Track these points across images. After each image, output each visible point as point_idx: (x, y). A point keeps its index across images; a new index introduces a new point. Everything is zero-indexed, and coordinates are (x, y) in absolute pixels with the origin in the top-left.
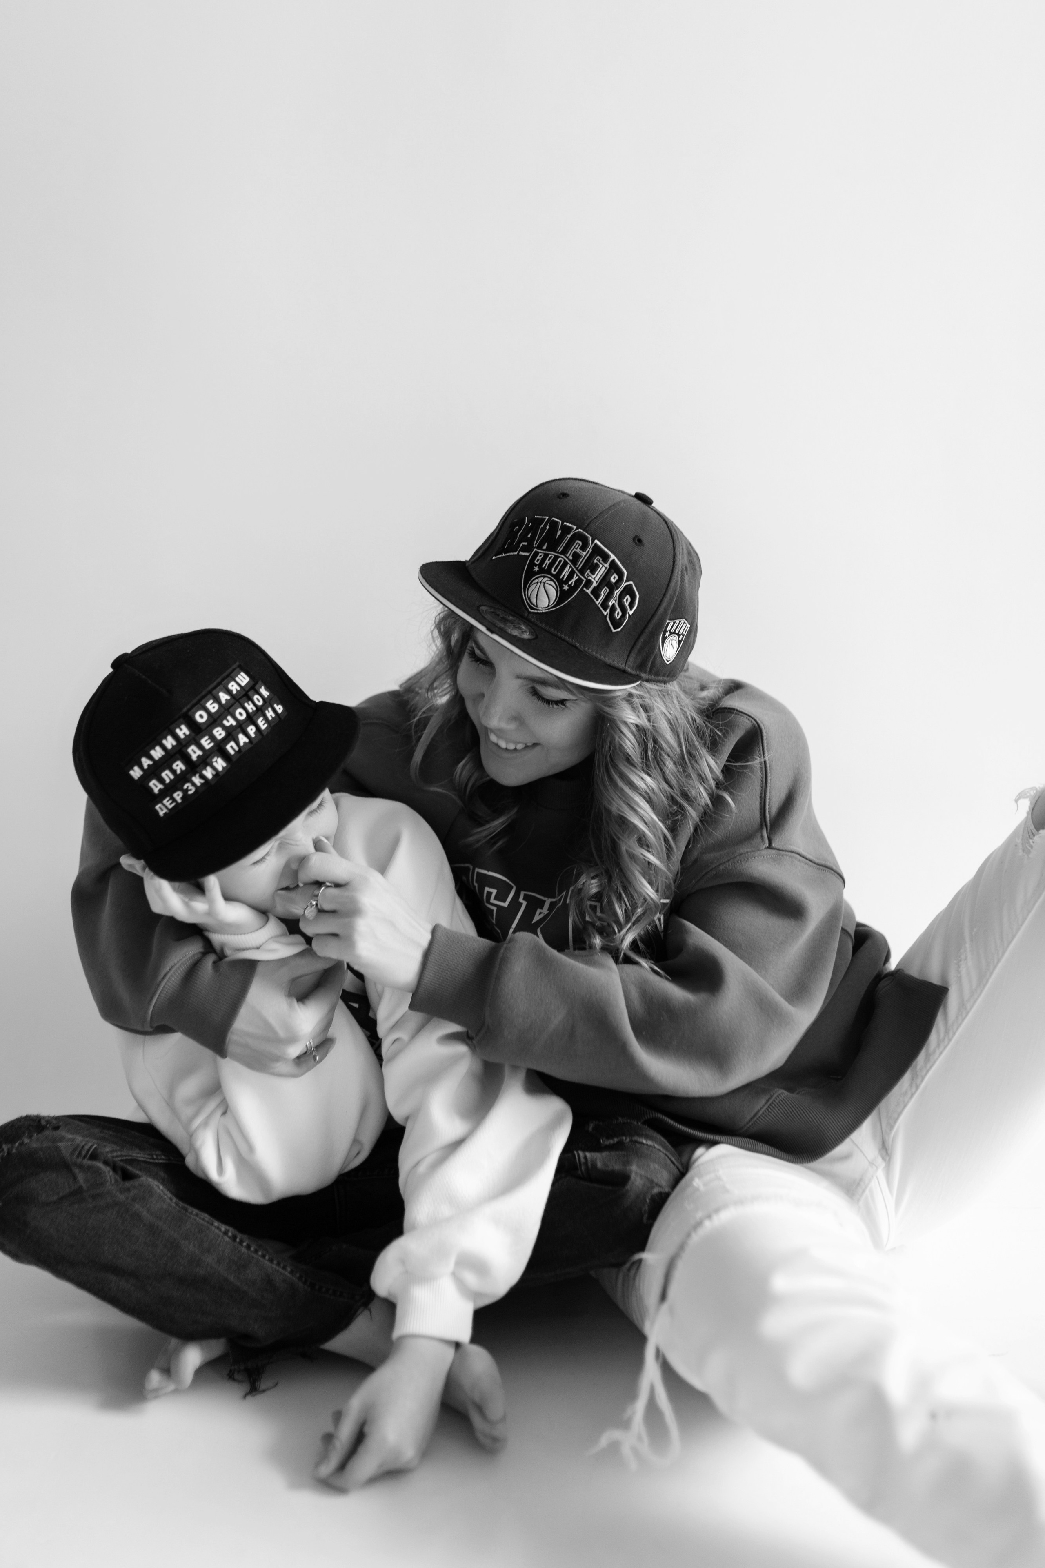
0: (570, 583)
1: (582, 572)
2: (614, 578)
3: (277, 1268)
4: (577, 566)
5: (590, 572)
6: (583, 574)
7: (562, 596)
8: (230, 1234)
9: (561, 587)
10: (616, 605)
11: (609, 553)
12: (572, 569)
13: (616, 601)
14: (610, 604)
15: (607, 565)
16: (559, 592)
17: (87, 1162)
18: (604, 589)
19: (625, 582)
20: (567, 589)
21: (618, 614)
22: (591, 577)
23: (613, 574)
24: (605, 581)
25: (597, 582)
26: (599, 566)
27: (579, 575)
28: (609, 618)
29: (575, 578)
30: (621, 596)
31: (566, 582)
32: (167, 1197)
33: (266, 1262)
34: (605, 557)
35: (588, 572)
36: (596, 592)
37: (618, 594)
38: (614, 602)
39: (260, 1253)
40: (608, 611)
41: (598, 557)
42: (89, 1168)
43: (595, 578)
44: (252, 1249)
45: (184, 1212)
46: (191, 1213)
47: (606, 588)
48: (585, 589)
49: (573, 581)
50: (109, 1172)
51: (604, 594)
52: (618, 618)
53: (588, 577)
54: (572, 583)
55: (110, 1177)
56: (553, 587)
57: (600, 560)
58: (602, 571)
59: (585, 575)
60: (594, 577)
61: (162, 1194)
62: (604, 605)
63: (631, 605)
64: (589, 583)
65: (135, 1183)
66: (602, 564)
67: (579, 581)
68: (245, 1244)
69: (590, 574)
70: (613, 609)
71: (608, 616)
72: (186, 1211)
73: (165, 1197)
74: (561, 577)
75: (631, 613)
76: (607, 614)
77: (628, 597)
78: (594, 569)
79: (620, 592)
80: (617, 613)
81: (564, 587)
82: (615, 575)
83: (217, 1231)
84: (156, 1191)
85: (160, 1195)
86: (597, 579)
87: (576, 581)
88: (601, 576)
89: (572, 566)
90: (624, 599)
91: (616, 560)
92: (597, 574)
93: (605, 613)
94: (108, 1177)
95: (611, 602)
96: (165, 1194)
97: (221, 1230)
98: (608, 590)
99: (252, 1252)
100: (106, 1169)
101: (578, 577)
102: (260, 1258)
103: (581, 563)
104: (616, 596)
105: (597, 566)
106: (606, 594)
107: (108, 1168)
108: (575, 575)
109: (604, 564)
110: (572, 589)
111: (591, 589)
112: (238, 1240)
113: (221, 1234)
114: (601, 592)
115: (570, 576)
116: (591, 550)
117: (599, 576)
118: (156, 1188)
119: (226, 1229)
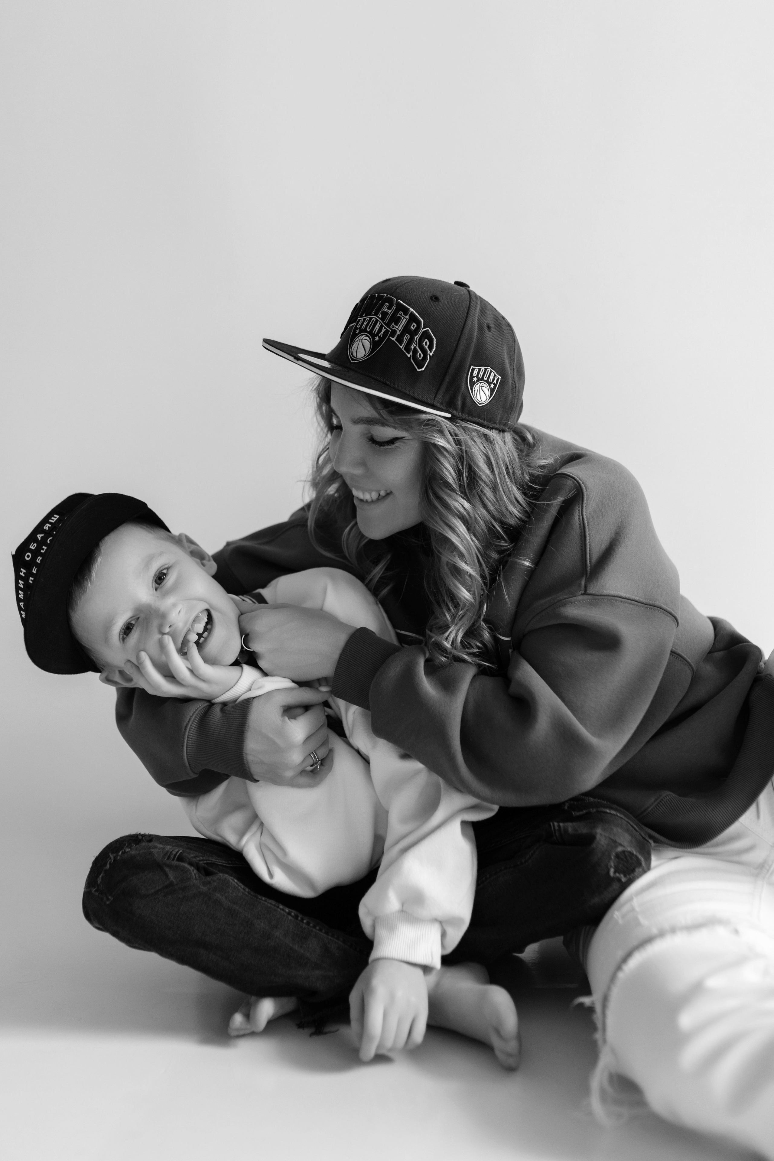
0: (379, 335)
1: (388, 325)
2: (413, 327)
3: (332, 938)
4: (385, 322)
5: (394, 324)
6: (389, 327)
7: (374, 345)
8: (293, 914)
9: (374, 339)
10: (417, 348)
11: (409, 307)
12: (381, 324)
13: (416, 345)
14: (412, 347)
15: (407, 317)
16: (372, 343)
17: (175, 863)
18: (406, 336)
19: (423, 329)
20: (378, 340)
21: (420, 354)
22: (395, 328)
23: (412, 323)
24: (406, 329)
25: (400, 331)
26: (401, 319)
27: (386, 327)
28: (413, 359)
29: (383, 330)
30: (421, 340)
31: (377, 335)
32: (241, 888)
33: (323, 934)
34: (406, 311)
35: (393, 324)
36: (400, 339)
37: (418, 339)
38: (415, 345)
39: (318, 928)
40: (411, 353)
41: (401, 312)
42: (177, 867)
43: (399, 328)
44: (311, 925)
45: (255, 898)
46: (261, 899)
47: (407, 334)
48: (390, 338)
49: (382, 333)
50: (193, 870)
51: (406, 340)
52: (420, 359)
53: (393, 328)
54: (381, 335)
55: (195, 875)
56: (368, 341)
57: (402, 314)
58: (403, 322)
59: (391, 327)
60: (397, 327)
61: (237, 885)
62: (408, 349)
63: (430, 347)
64: (394, 332)
65: (215, 878)
66: (403, 317)
67: (387, 331)
68: (305, 921)
69: (394, 325)
70: (415, 351)
71: (411, 358)
72: (257, 898)
73: (239, 888)
74: (373, 332)
75: (431, 354)
76: (411, 356)
77: (426, 340)
78: (397, 321)
79: (419, 337)
80: (418, 354)
81: (375, 339)
82: (414, 324)
83: (282, 912)
84: (231, 883)
85: (235, 886)
86: (399, 329)
87: (384, 332)
88: (403, 326)
89: (381, 322)
90: (423, 343)
91: (414, 312)
92: (400, 325)
93: (409, 356)
94: (193, 874)
95: (412, 346)
96: (239, 885)
97: (285, 911)
98: (409, 336)
99: (311, 927)
100: (191, 869)
101: (385, 329)
102: (318, 931)
103: (388, 317)
104: (416, 340)
105: (399, 318)
106: (408, 339)
107: (192, 868)
108: (384, 328)
109: (405, 316)
110: (381, 339)
111: (395, 337)
112: (299, 918)
113: (286, 914)
114: (404, 338)
115: (380, 330)
116: (395, 308)
117: (401, 326)
118: (231, 881)
119: (289, 911)
